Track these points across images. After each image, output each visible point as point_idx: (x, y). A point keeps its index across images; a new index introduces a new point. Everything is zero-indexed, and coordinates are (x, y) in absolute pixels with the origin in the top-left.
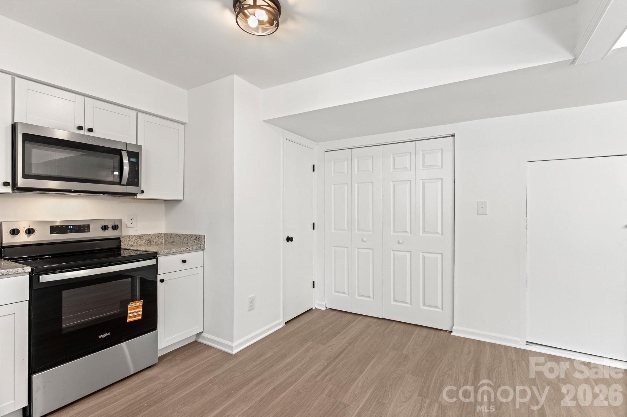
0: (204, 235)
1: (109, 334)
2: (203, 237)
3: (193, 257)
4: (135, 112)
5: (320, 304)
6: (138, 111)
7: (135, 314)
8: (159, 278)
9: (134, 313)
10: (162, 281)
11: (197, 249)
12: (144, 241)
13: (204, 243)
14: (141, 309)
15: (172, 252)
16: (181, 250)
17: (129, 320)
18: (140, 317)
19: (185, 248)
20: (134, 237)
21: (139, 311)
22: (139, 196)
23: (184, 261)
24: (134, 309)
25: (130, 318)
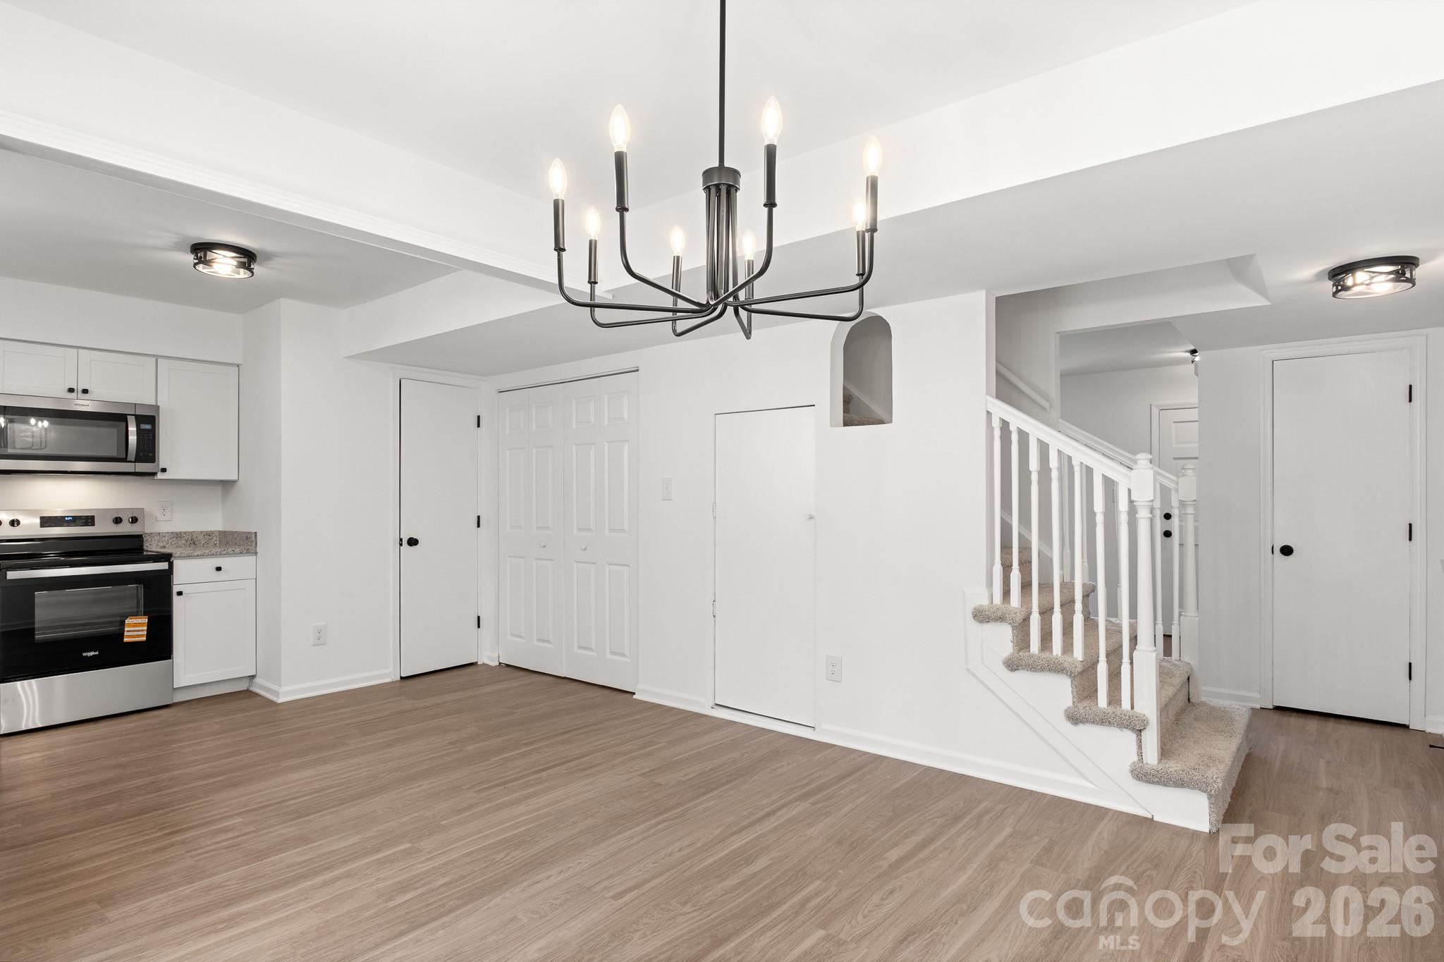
0: (256, 533)
1: (97, 653)
2: (253, 535)
3: (235, 564)
4: (154, 359)
5: (488, 657)
6: (157, 357)
7: (136, 633)
8: (176, 589)
9: (134, 631)
10: (180, 593)
11: (241, 553)
12: (184, 542)
13: (256, 544)
14: (146, 628)
15: (195, 554)
16: (212, 553)
17: (126, 640)
18: (144, 639)
19: (219, 550)
20: (167, 535)
21: (142, 631)
22: (160, 476)
23: (219, 569)
24: (134, 626)
25: (128, 636)
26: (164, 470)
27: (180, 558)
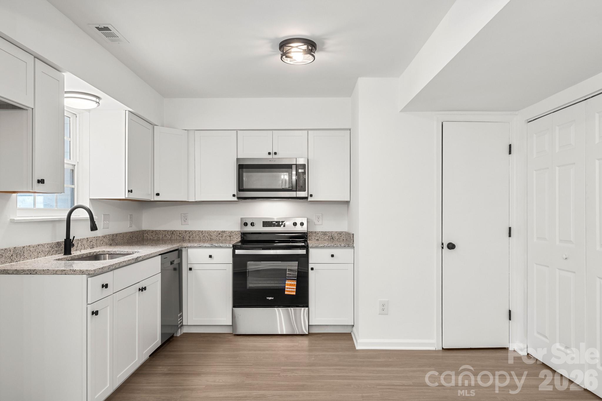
0: (353, 234)
1: (273, 298)
2: (352, 236)
3: (342, 253)
4: (306, 131)
6: (308, 130)
7: (291, 290)
8: (310, 266)
9: (290, 288)
10: (312, 269)
11: (345, 247)
13: (353, 241)
14: (295, 287)
15: (320, 246)
16: (328, 245)
17: (286, 293)
18: (294, 293)
19: (332, 244)
20: (319, 233)
21: (294, 289)
22: (310, 199)
23: (332, 256)
24: (290, 286)
25: (288, 291)
26: (311, 196)
27: (312, 247)
